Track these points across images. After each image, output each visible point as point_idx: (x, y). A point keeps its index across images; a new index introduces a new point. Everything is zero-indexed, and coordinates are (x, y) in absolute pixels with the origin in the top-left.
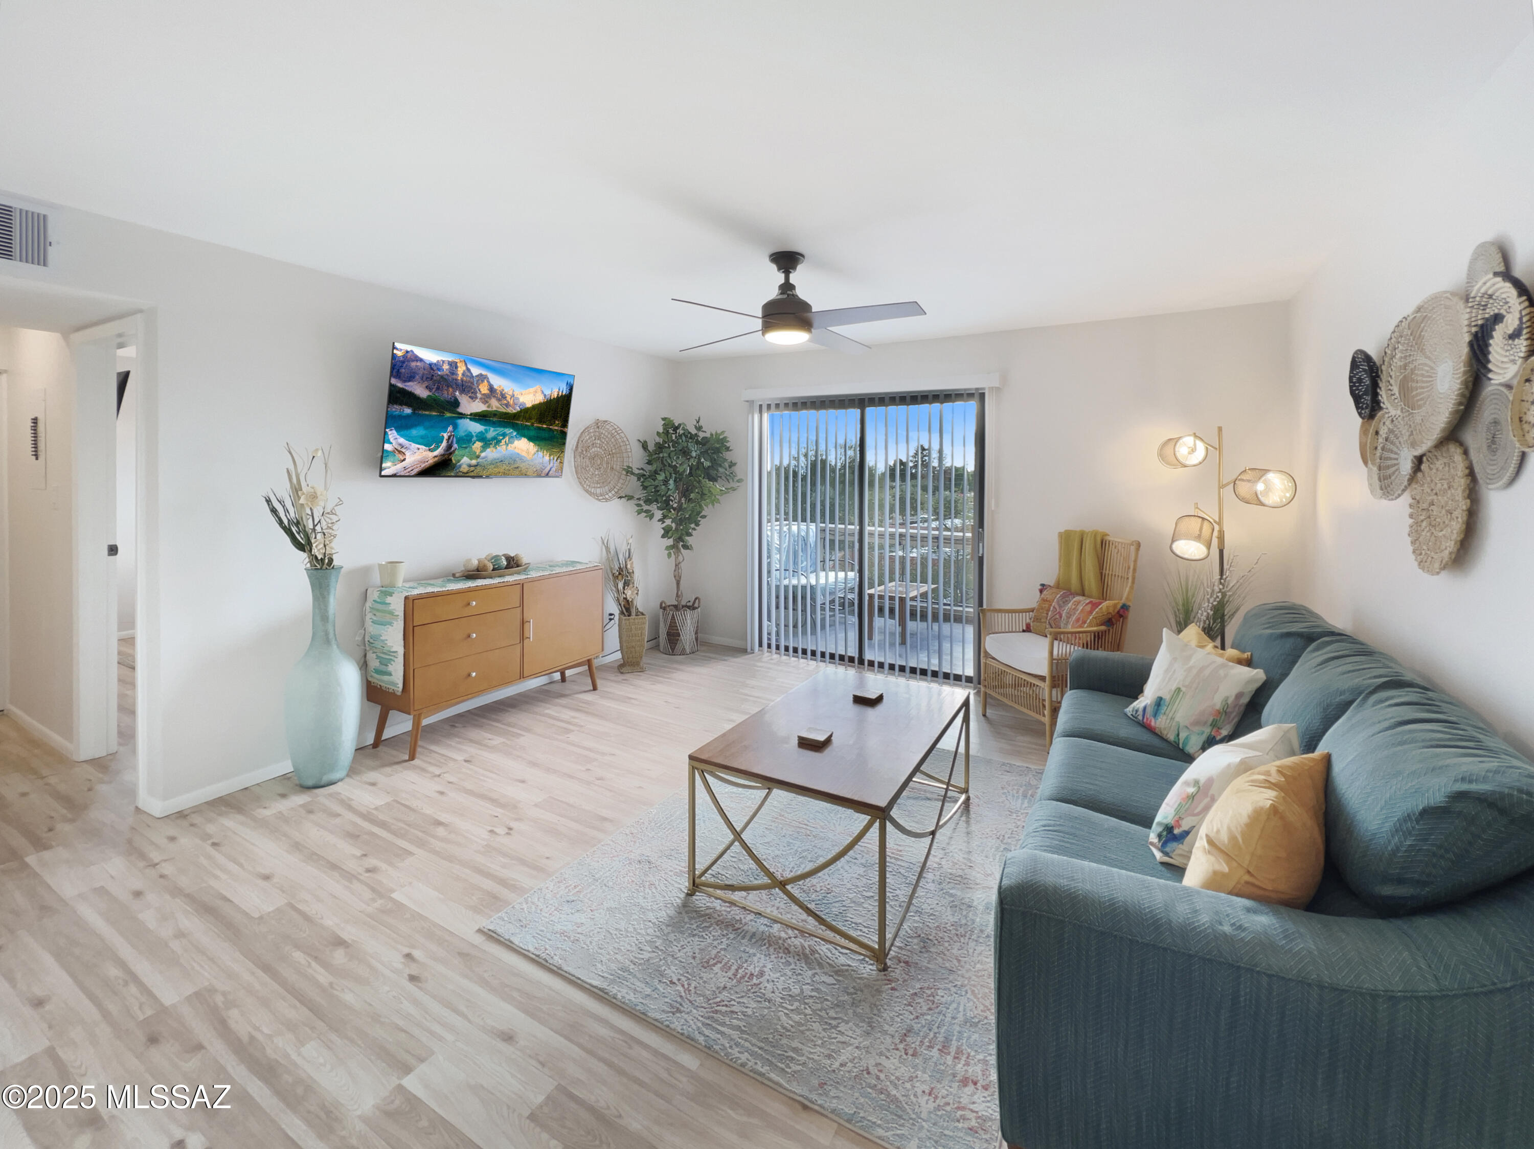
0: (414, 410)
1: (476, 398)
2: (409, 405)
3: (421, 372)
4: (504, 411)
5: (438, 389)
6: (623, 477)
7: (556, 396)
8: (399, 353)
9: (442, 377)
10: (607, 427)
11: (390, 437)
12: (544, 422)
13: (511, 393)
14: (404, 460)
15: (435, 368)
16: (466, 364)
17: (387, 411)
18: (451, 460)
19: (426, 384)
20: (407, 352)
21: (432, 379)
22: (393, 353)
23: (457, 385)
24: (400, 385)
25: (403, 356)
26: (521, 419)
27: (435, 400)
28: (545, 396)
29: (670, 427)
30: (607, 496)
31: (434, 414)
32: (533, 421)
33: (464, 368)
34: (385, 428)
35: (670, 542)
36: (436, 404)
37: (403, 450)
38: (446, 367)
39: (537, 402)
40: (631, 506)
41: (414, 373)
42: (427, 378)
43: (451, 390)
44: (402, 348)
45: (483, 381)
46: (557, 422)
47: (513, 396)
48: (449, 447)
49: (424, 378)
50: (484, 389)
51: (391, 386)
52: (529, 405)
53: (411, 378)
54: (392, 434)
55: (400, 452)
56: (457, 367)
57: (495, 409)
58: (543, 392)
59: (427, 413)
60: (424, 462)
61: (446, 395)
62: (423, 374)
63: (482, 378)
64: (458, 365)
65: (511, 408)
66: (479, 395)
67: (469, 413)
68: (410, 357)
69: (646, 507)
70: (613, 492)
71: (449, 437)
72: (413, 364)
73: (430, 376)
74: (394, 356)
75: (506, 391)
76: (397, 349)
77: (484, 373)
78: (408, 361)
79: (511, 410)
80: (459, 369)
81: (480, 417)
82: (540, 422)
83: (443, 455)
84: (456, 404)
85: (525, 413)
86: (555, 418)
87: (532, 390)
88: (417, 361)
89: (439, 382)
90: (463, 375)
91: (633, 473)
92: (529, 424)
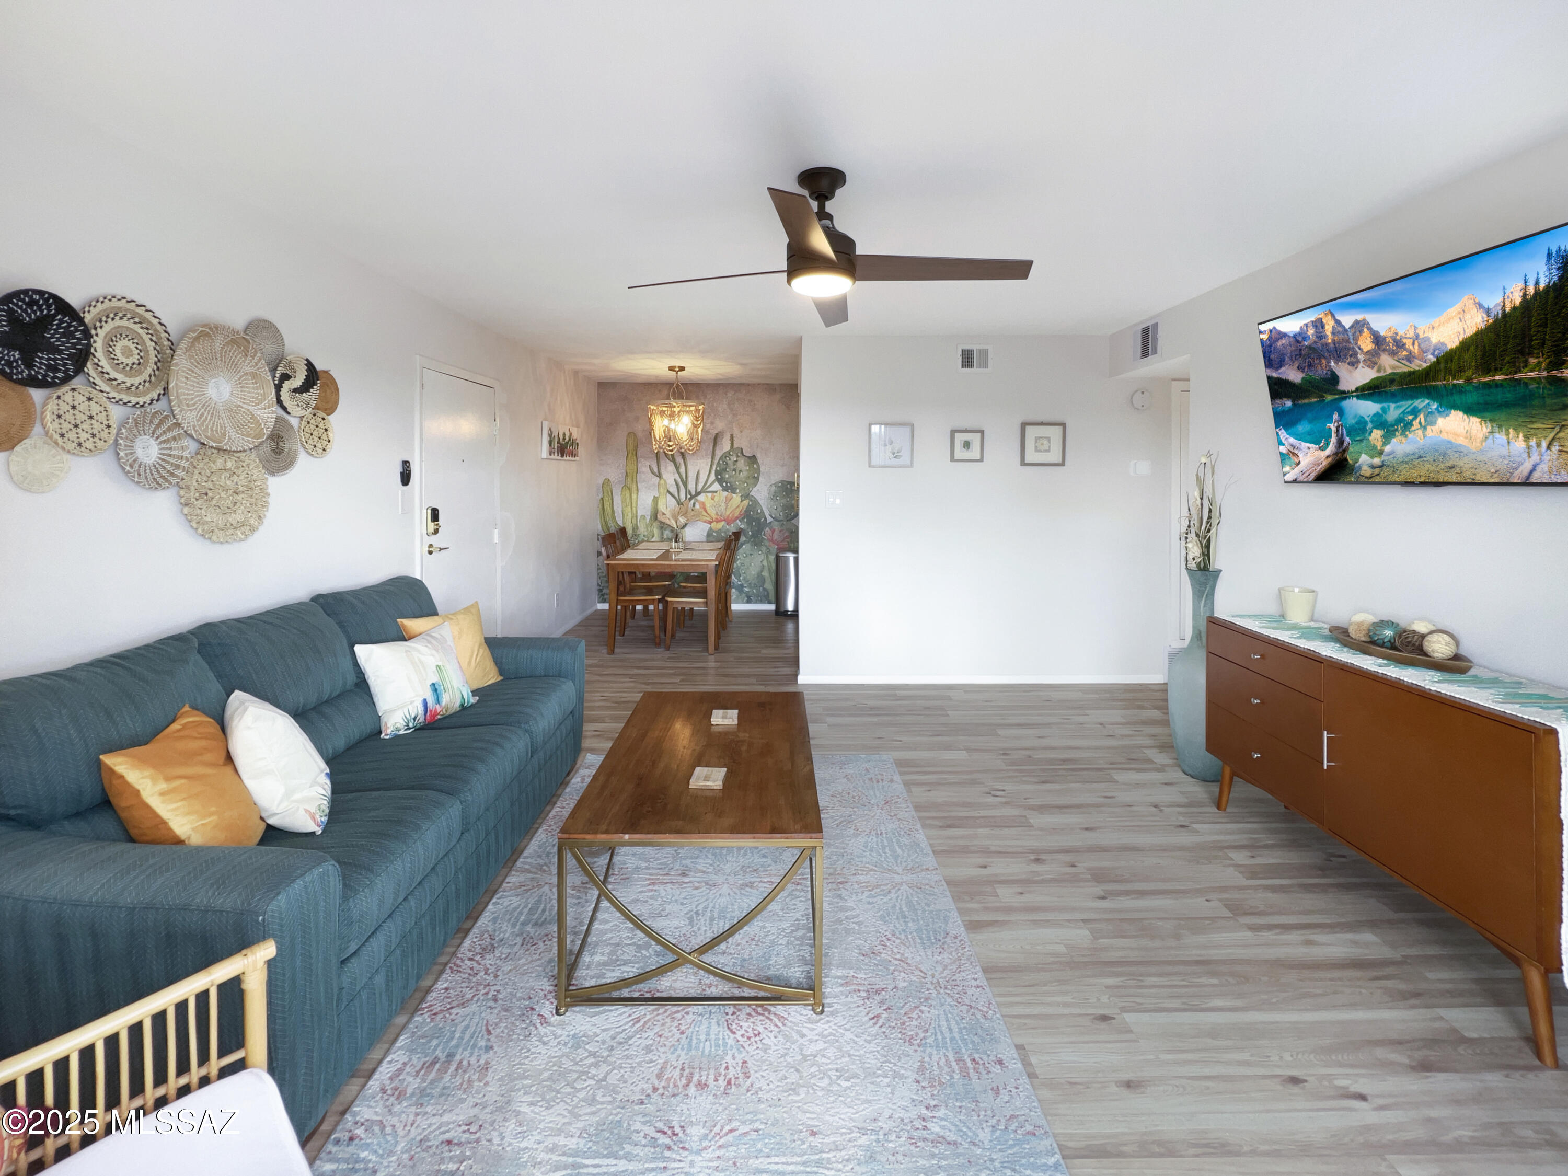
1: (1358, 362)
3: (1289, 350)
5: (1310, 365)
7: (1521, 299)
8: (1265, 337)
9: (1310, 347)
11: (1283, 437)
12: (1498, 370)
13: (1411, 334)
14: (1299, 463)
15: (1300, 340)
16: (1333, 316)
17: (1273, 409)
18: (1346, 460)
20: (1271, 331)
21: (1301, 355)
24: (1275, 375)
25: (1269, 338)
26: (1440, 376)
27: (1310, 382)
28: (1486, 310)
33: (1332, 322)
34: (1276, 428)
37: (1296, 452)
38: (1311, 332)
39: (1468, 334)
41: (1283, 354)
42: (1296, 355)
43: (1324, 362)
45: (1361, 332)
46: (1533, 361)
47: (1417, 336)
48: (1341, 442)
49: (1293, 358)
50: (1366, 343)
51: (1269, 379)
52: (1452, 343)
53: (1282, 362)
54: (1284, 434)
56: (1323, 326)
57: (1389, 371)
59: (1306, 401)
60: (1319, 465)
61: (1320, 372)
62: (1291, 352)
64: (1324, 321)
65: (1417, 362)
66: (1361, 357)
67: (1353, 389)
68: (1275, 337)
71: (1337, 428)
72: (1279, 344)
73: (1298, 352)
74: (1262, 343)
75: (1401, 333)
76: (1262, 332)
78: (1274, 342)
79: (1418, 365)
80: (1326, 327)
81: (1371, 391)
82: (1488, 371)
83: (1336, 454)
84: (1334, 379)
86: (1524, 352)
88: (1282, 338)
89: (1309, 356)
92: (1461, 381)
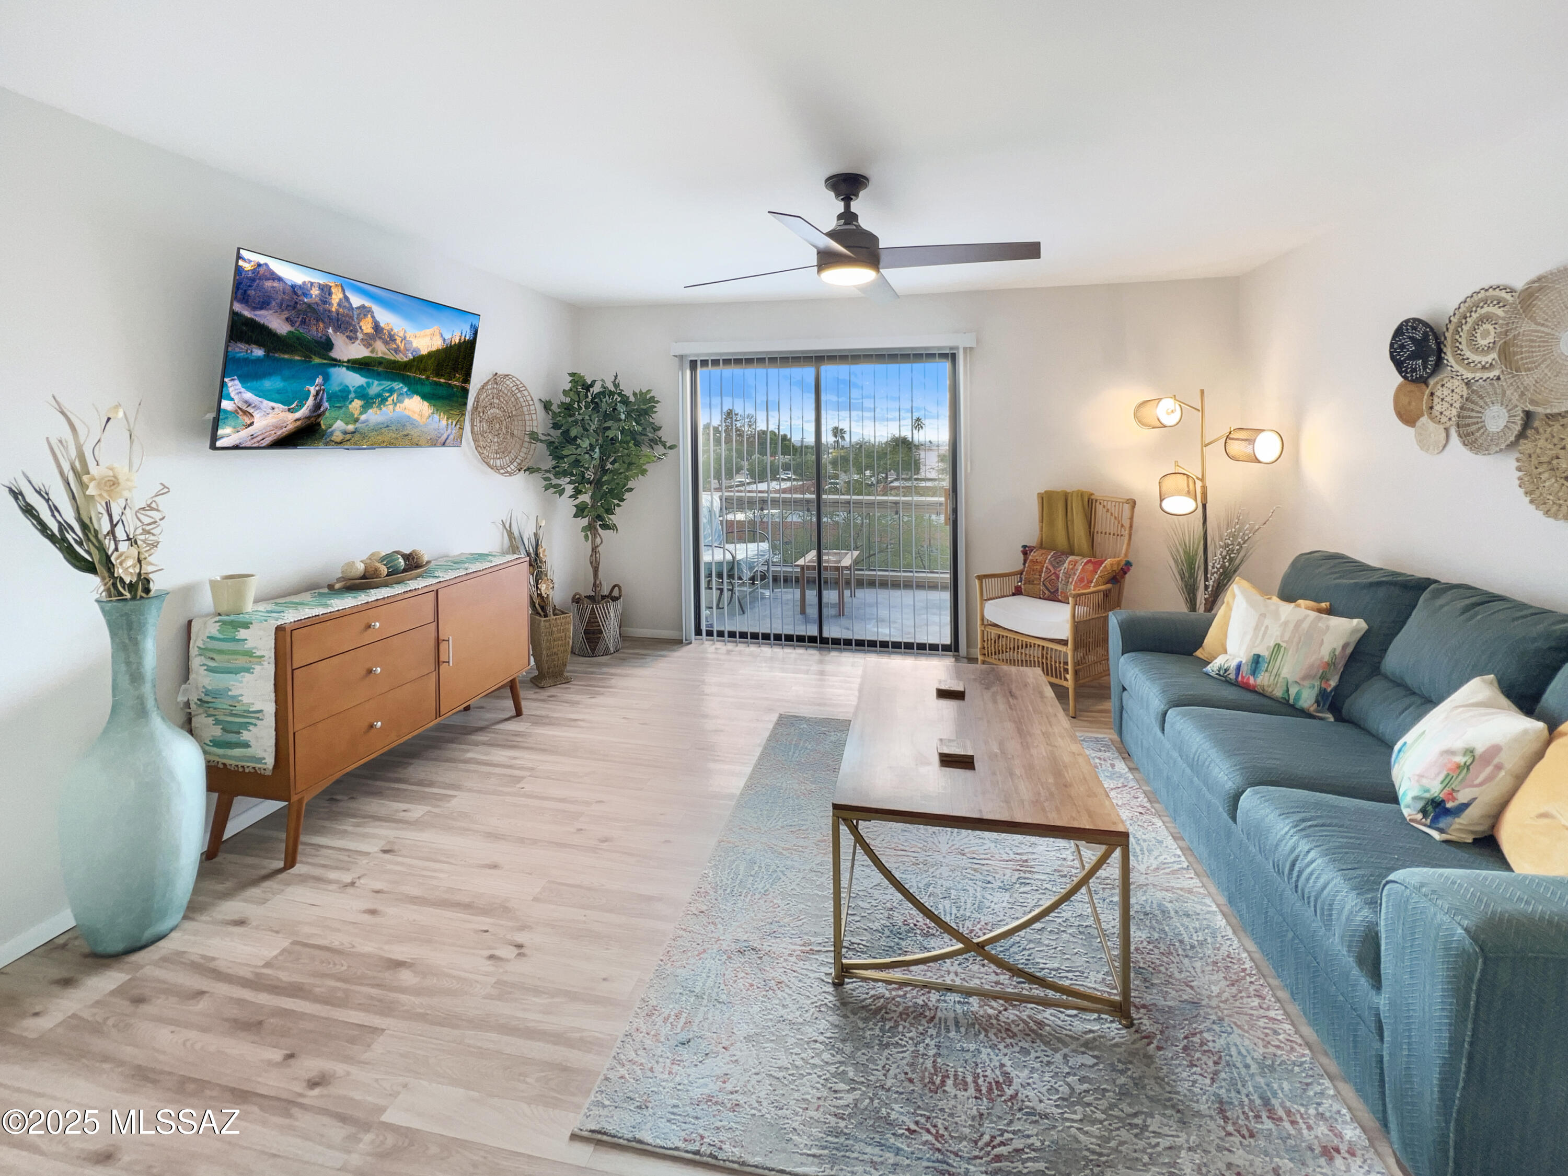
0: (268, 352)
1: (356, 338)
2: (260, 344)
3: (280, 296)
4: (393, 358)
5: (303, 322)
6: (526, 445)
7: (457, 341)
8: (247, 267)
9: (309, 306)
10: (508, 382)
11: (231, 390)
12: (443, 376)
13: (401, 334)
14: (252, 424)
15: (299, 292)
16: (343, 290)
17: (226, 352)
18: (319, 424)
19: (286, 314)
20: (259, 265)
21: (295, 308)
22: (237, 266)
23: (330, 319)
24: (247, 313)
25: (253, 271)
26: (414, 370)
27: (298, 339)
28: (444, 340)
29: (580, 385)
30: (509, 469)
31: (297, 358)
32: (429, 373)
33: (341, 296)
34: (223, 376)
35: (585, 522)
36: (300, 344)
37: (251, 410)
38: (315, 292)
39: (434, 348)
40: (537, 480)
41: (269, 297)
42: (288, 306)
43: (321, 325)
44: (250, 260)
45: (365, 316)
46: (457, 376)
47: (405, 338)
48: (317, 406)
49: (284, 306)
50: (367, 326)
51: (234, 315)
52: (424, 351)
53: (264, 304)
54: (234, 386)
55: (245, 413)
56: (330, 294)
57: (380, 355)
58: (442, 336)
59: (286, 356)
60: (281, 428)
61: (314, 332)
62: (283, 300)
63: (364, 311)
64: (333, 290)
65: (401, 355)
66: (360, 335)
67: (345, 360)
68: (261, 274)
69: (555, 481)
70: (515, 464)
71: (318, 393)
72: (268, 284)
73: (292, 304)
74: (238, 270)
75: (395, 331)
76: (244, 259)
77: (367, 304)
78: (260, 279)
79: (401, 358)
80: (334, 296)
81: (361, 366)
82: (438, 374)
83: (308, 418)
84: (328, 345)
85: (419, 362)
86: (455, 370)
87: (429, 331)
88: (274, 280)
89: (305, 313)
90: (339, 305)
91: (538, 440)
92: (423, 377)
